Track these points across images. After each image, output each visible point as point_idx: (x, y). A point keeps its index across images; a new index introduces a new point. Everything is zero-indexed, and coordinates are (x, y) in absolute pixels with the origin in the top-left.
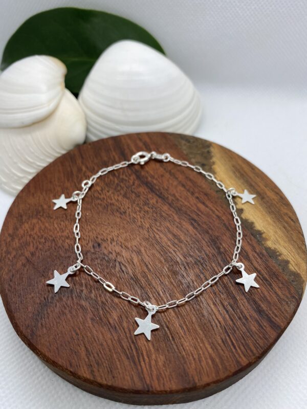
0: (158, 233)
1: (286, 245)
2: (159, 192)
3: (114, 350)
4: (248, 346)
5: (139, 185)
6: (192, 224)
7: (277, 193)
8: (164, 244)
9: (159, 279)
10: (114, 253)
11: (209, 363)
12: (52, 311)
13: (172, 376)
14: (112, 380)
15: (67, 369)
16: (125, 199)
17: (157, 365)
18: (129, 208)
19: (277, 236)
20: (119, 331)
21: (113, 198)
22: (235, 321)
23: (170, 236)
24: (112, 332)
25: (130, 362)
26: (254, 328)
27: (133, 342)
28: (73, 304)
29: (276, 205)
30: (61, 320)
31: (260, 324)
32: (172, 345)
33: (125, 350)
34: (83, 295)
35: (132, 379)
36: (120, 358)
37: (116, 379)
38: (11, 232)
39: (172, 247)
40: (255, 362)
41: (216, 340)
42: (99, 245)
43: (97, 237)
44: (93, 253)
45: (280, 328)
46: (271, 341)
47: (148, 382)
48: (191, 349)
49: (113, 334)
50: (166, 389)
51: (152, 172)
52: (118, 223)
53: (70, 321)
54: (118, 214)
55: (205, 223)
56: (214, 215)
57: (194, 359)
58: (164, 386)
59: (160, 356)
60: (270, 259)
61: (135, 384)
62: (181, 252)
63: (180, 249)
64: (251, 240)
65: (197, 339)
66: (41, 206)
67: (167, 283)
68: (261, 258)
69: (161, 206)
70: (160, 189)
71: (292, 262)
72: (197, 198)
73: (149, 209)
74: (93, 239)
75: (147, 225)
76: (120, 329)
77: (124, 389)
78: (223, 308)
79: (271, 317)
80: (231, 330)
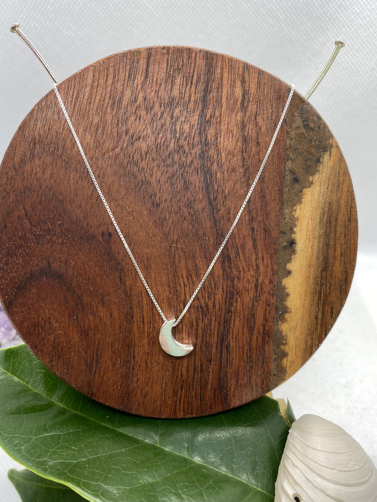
1: (300, 337)
2: (213, 195)
4: (192, 406)
5: (197, 171)
7: (347, 272)
19: (299, 323)
20: (90, 339)
21: (154, 174)
22: (195, 382)
25: (87, 369)
27: (97, 354)
31: (215, 394)
32: (130, 373)
33: (88, 358)
35: (83, 382)
36: (80, 362)
42: (110, 235)
44: (100, 242)
45: (229, 407)
51: (223, 156)
54: (149, 203)
56: (254, 264)
60: (271, 344)
64: (270, 313)
70: (217, 191)
71: (289, 358)
72: (253, 229)
75: (174, 238)
78: (193, 365)
79: (229, 394)
80: (186, 387)
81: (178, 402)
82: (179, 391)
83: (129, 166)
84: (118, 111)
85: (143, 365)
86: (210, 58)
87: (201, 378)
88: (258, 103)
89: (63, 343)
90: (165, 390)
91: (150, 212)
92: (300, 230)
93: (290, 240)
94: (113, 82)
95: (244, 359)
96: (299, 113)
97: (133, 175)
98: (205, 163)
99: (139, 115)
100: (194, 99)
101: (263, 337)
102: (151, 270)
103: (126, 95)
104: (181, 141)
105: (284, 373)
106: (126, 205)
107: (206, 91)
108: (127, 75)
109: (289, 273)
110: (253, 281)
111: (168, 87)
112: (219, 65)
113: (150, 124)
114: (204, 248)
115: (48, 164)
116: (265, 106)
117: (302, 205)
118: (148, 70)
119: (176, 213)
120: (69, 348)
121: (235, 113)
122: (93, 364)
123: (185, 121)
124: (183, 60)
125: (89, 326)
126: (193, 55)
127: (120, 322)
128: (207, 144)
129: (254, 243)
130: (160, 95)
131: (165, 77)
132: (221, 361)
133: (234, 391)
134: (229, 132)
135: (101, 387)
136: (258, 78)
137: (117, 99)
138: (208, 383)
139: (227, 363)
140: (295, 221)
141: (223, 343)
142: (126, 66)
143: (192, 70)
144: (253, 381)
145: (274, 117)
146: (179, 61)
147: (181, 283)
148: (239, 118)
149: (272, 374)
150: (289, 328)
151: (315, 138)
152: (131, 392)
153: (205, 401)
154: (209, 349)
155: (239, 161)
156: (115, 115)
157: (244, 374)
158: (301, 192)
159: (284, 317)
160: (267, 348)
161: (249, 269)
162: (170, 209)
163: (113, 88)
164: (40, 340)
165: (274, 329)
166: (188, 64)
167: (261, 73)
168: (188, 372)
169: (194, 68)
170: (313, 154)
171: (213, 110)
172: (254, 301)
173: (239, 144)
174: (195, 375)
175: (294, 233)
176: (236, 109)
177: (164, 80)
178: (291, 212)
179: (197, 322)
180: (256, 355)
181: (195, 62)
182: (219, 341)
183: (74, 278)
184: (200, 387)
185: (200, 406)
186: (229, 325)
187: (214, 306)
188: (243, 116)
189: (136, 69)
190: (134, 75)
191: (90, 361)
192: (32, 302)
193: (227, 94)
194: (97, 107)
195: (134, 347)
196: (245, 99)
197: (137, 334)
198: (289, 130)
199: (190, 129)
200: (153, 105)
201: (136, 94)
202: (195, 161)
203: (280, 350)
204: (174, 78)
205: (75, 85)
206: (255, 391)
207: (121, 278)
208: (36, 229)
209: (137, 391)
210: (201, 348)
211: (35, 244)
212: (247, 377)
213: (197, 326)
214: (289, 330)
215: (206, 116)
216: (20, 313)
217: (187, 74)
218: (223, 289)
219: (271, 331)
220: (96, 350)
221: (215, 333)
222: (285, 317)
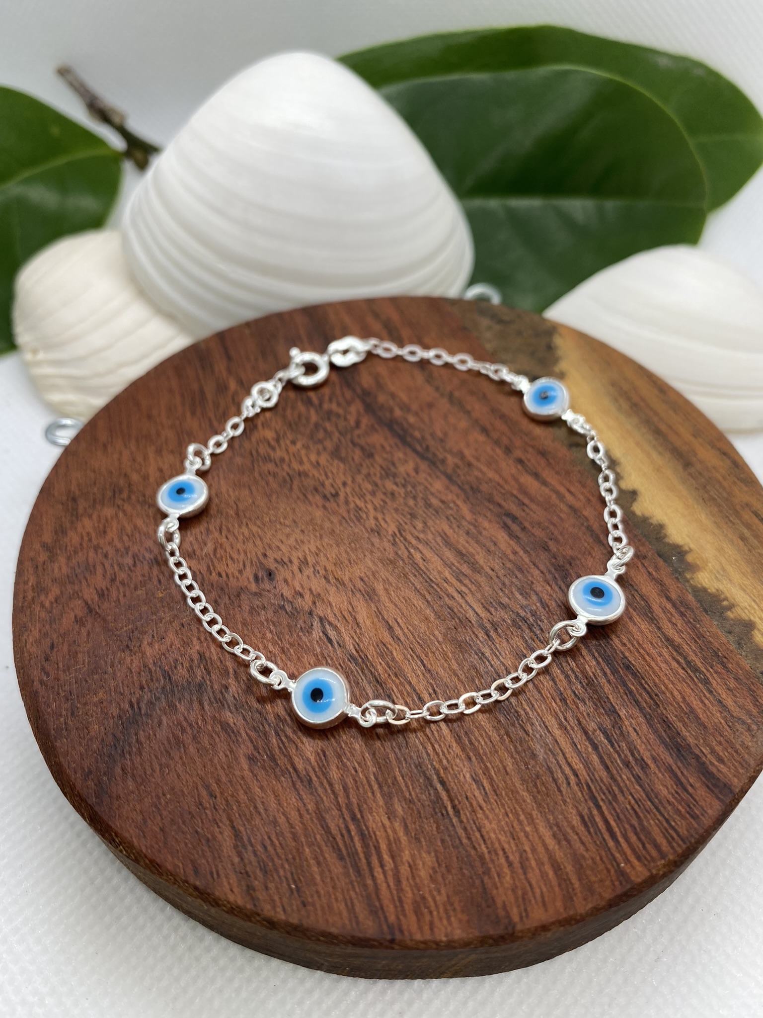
0: (420, 546)
1: (747, 582)
2: (421, 445)
3: (306, 836)
4: (648, 834)
5: (372, 428)
6: (506, 527)
7: (725, 454)
8: (434, 575)
9: (422, 661)
10: (307, 596)
11: (547, 875)
12: (149, 738)
13: (452, 904)
14: (299, 910)
15: (187, 882)
16: (336, 462)
17: (414, 877)
18: (344, 484)
19: (723, 560)
20: (320, 790)
21: (305, 459)
22: (615, 772)
23: (449, 555)
24: (302, 793)
25: (345, 867)
26: (664, 787)
27: (354, 818)
28: (204, 720)
29: (720, 483)
30: (172, 758)
31: (678, 780)
32: (453, 826)
33: (334, 839)
34: (229, 698)
35: (351, 909)
36: (321, 859)
37: (308, 908)
38: (48, 537)
39: (453, 581)
40: (665, 875)
41: (565, 818)
42: (270, 574)
43: (265, 555)
44: (256, 594)
45: (731, 791)
46: (707, 822)
47: (392, 918)
48: (503, 838)
49: (304, 797)
50: (438, 938)
51: (403, 396)
52: (319, 522)
53: (195, 763)
54: (318, 499)
55: (539, 524)
56: (562, 506)
57: (510, 864)
58: (432, 929)
59: (424, 855)
60: (706, 619)
61: (358, 923)
62: (479, 596)
63: (473, 588)
64: (657, 568)
65: (517, 815)
66: (126, 475)
67: (442, 672)
68: (682, 615)
69: (426, 480)
70: (423, 438)
71: (761, 626)
72: (520, 461)
73: (395, 487)
74: (255, 559)
75: (392, 528)
76: (322, 784)
77: (330, 934)
78: (584, 737)
79: (708, 762)
80: (604, 794)
81: (611, 844)
82: (595, 812)
91: (327, 510)
97: (270, 475)
101: (680, 615)
103: (209, 389)
109: (634, 493)
126: (286, 318)
128: (367, 394)
129: (536, 478)
132: (636, 700)
136: (394, 306)
138: (645, 762)
139: (651, 697)
141: (612, 663)
144: (734, 708)
147: (452, 593)
150: (713, 576)
153: (670, 808)
157: (702, 702)
159: (689, 563)
160: (703, 630)
162: (358, 492)
165: (687, 590)
168: (583, 758)
170: (536, 344)
180: (696, 653)
185: (668, 826)
191: (344, 843)
202: (362, 419)
203: (731, 621)
212: (713, 705)
214: (715, 580)
218: (538, 568)
222: (690, 561)
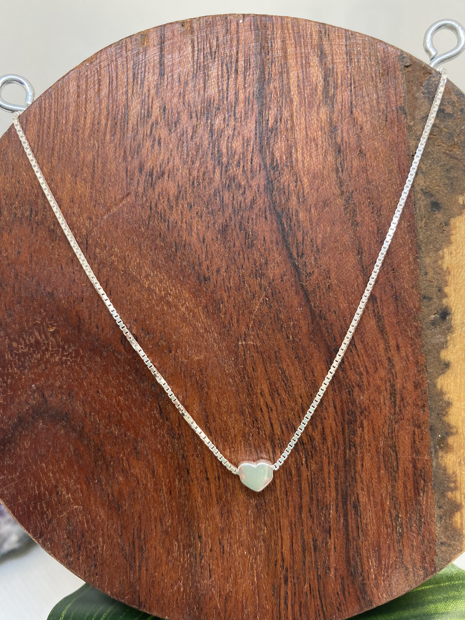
2: (297, 250)
4: (307, 609)
5: (263, 214)
39: (267, 395)
47: (142, 599)
51: (306, 183)
56: (384, 358)
70: (303, 242)
79: (368, 583)
82: (283, 586)
83: (151, 223)
84: (124, 135)
85: (217, 548)
86: (261, 27)
87: (316, 561)
88: (353, 87)
89: (84, 524)
90: (258, 587)
91: (196, 293)
92: (455, 290)
93: (441, 309)
94: (109, 92)
95: (386, 522)
96: (424, 93)
97: (160, 236)
98: (276, 198)
99: (157, 137)
100: (244, 97)
101: (414, 482)
102: (209, 388)
103: (133, 109)
104: (231, 168)
105: (458, 540)
106: (155, 287)
107: (263, 81)
108: (131, 75)
109: (447, 365)
110: (386, 389)
111: (199, 84)
112: (278, 35)
113: (178, 149)
114: (294, 341)
115: (24, 238)
116: (364, 89)
117: (453, 247)
118: (164, 62)
119: (239, 289)
120: (93, 532)
121: (316, 109)
122: (135, 554)
123: (233, 135)
124: (217, 37)
125: (120, 493)
126: (232, 26)
127: (170, 481)
128: (275, 168)
129: (378, 322)
130: (188, 98)
131: (192, 70)
132: (347, 530)
133: (376, 578)
134: (309, 142)
135: (152, 591)
136: (346, 46)
137: (119, 117)
138: (329, 569)
139: (358, 532)
140: (445, 276)
141: (346, 499)
142: (127, 63)
143: (235, 50)
144: (407, 558)
145: (383, 106)
146: (211, 39)
147: (262, 406)
148: (323, 117)
149: (438, 542)
150: (458, 460)
151: (458, 131)
152: (202, 595)
153: (328, 600)
154: (324, 512)
155: (333, 188)
156: (120, 144)
157: (389, 547)
158: (447, 224)
159: (448, 444)
160: (423, 499)
161: (377, 369)
162: (227, 283)
163: (111, 101)
164: (45, 524)
165: (432, 465)
166: (227, 42)
167: (349, 35)
168: (292, 553)
169: (238, 48)
170: (458, 157)
171: (277, 110)
172: (392, 422)
173: (330, 158)
174: (305, 557)
175: (446, 296)
176: (316, 103)
177: (191, 74)
178: (436, 261)
179: (298, 470)
180: (407, 513)
181: (238, 37)
182: (340, 497)
183: (86, 417)
184: (316, 576)
185: (320, 609)
186: (354, 469)
187: (324, 439)
188: (330, 112)
189: (143, 64)
190: (141, 76)
191: (129, 549)
192: (26, 463)
193: (298, 80)
194: (90, 136)
195: (198, 521)
196: (328, 82)
197: (199, 499)
198: (412, 124)
199: (243, 146)
200: (179, 118)
201: (149, 104)
202: (259, 198)
203: (447, 500)
204: (206, 67)
205: (50, 106)
206: (412, 575)
207: (161, 409)
208: (18, 344)
209: (212, 593)
210: (310, 512)
211: (18, 369)
212: (394, 551)
213: (299, 475)
214: (457, 464)
215: (268, 120)
216: (10, 483)
217: (228, 58)
218: (335, 408)
219: (426, 469)
220: (137, 531)
221: (331, 484)
222: (449, 442)
